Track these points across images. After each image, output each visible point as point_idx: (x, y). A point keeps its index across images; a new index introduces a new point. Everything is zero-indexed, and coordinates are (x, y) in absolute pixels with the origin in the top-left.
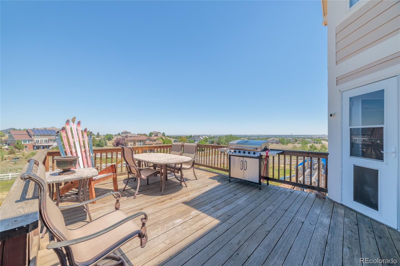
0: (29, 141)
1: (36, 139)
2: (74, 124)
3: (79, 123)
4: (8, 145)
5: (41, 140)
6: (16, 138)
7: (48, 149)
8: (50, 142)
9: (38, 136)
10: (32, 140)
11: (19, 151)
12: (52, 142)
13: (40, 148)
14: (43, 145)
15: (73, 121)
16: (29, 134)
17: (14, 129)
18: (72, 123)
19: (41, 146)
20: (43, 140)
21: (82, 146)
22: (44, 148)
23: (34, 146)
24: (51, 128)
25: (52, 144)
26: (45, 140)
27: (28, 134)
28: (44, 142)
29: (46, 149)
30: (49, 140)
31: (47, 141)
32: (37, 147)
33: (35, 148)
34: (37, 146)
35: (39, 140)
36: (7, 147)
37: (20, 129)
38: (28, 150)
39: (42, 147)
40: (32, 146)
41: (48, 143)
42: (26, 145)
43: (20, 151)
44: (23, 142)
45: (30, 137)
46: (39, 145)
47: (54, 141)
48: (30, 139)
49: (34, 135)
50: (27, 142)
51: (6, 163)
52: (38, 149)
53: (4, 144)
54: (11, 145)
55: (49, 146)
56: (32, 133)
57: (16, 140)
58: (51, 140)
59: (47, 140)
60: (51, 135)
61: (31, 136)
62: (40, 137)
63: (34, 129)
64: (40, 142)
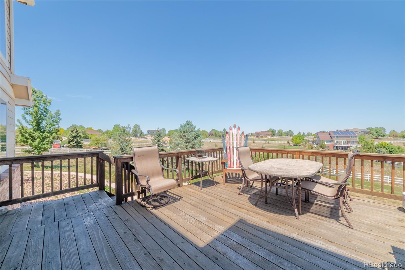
0: (330, 141)
1: (335, 140)
2: (235, 129)
3: (239, 128)
4: (317, 144)
5: (340, 141)
6: (322, 139)
7: (346, 150)
8: (348, 143)
9: (338, 137)
10: (333, 141)
11: (322, 149)
12: (351, 143)
13: (339, 148)
14: (342, 146)
15: (235, 127)
16: (331, 136)
17: (323, 132)
18: (234, 129)
19: (340, 146)
20: (342, 141)
21: (238, 144)
22: (342, 149)
23: (334, 146)
24: (353, 129)
25: (350, 145)
26: (344, 141)
27: (329, 135)
28: (343, 143)
29: (345, 150)
30: (347, 141)
31: (345, 143)
32: (336, 148)
33: (335, 148)
34: (336, 146)
35: (338, 141)
36: (315, 146)
37: (327, 131)
38: (329, 150)
39: (341, 148)
40: (333, 146)
41: (346, 144)
42: (328, 145)
43: (324, 150)
44: (325, 142)
45: (331, 139)
46: (338, 146)
47: (353, 143)
48: (331, 140)
49: (334, 137)
50: (329, 142)
51: (313, 158)
52: (338, 149)
53: (315, 144)
54: (318, 144)
55: (348, 147)
56: (332, 135)
57: (321, 141)
58: (349, 142)
59: (345, 141)
60: (349, 137)
61: (331, 137)
62: (339, 138)
63: (338, 130)
64: (339, 143)
